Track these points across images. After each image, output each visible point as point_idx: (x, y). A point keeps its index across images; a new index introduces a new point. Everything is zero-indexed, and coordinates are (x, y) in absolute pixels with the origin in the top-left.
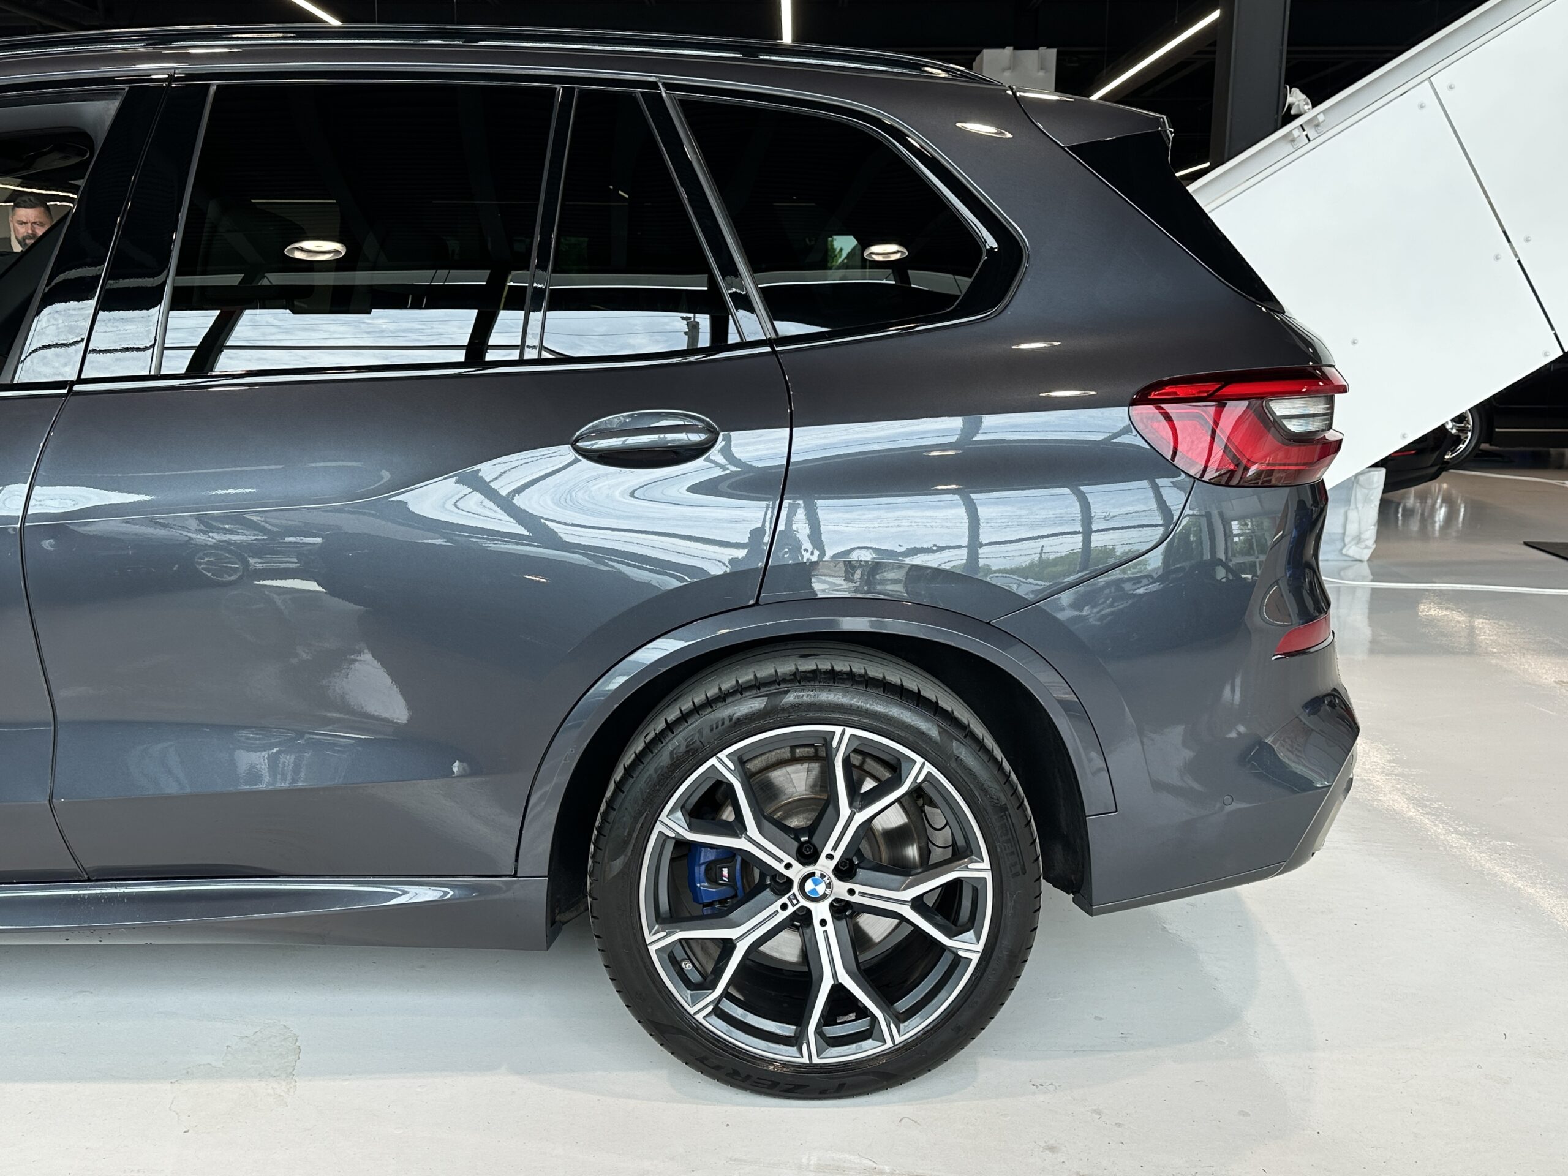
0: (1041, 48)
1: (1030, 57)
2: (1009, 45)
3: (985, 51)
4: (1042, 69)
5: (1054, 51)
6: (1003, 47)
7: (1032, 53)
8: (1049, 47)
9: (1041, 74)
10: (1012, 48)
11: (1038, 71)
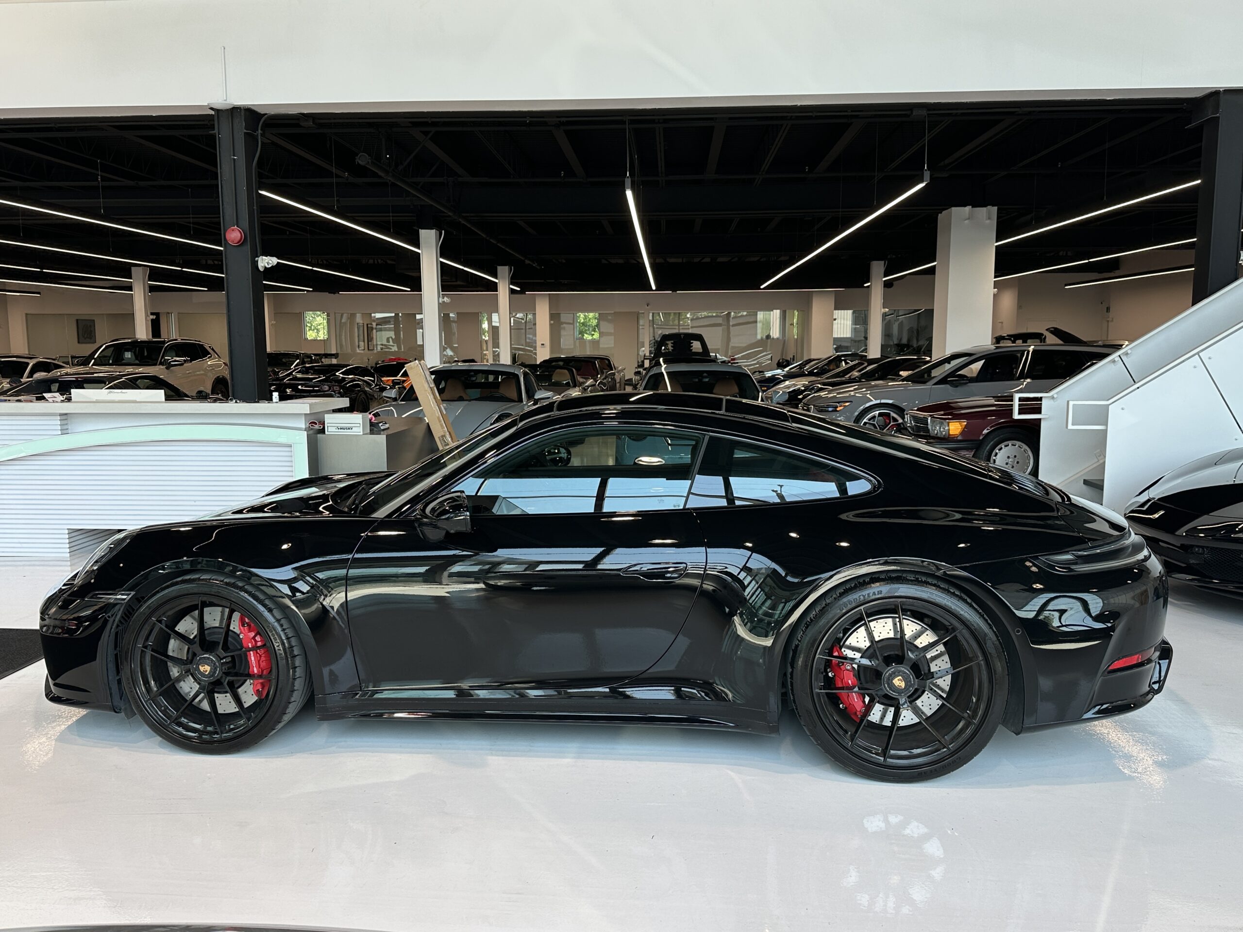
0: (988, 207)
1: (982, 211)
2: (969, 205)
3: (953, 208)
4: (989, 218)
5: (996, 208)
6: (965, 206)
7: (984, 209)
8: (993, 205)
9: (988, 222)
10: (971, 207)
11: (986, 220)
